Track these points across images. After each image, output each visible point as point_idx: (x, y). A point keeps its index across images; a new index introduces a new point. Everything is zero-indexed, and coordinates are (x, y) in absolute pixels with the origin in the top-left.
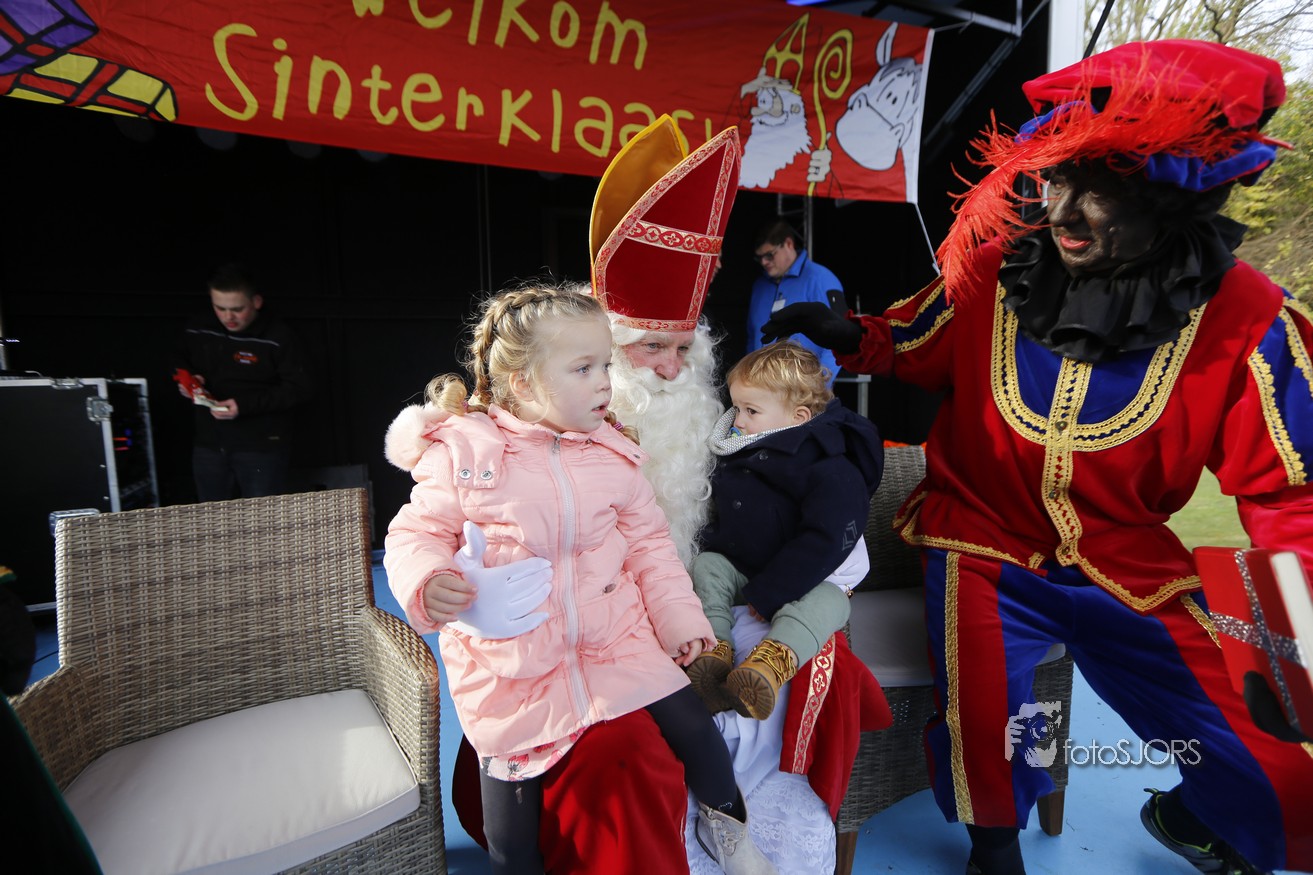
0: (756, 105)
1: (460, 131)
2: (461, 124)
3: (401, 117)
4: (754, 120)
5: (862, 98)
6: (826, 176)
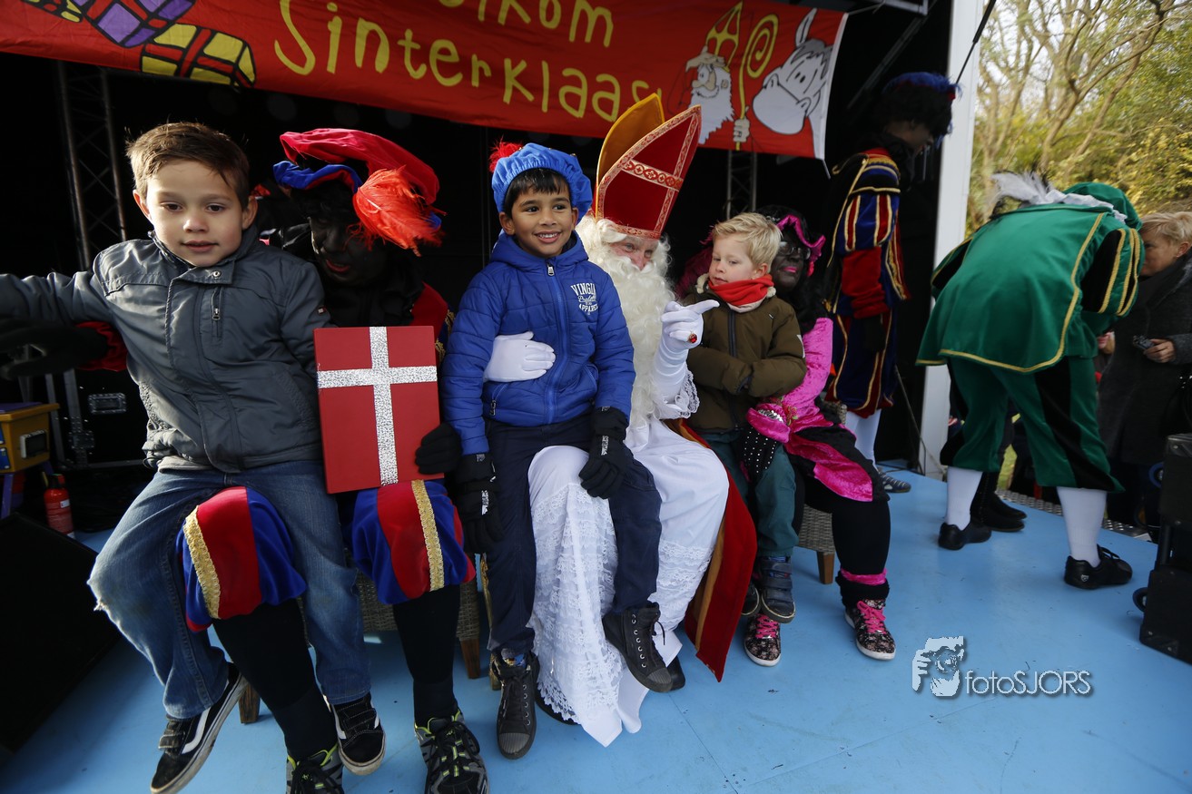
0: (697, 79)
1: (475, 88)
2: (476, 82)
3: (429, 72)
4: (693, 92)
5: (775, 79)
6: (747, 138)
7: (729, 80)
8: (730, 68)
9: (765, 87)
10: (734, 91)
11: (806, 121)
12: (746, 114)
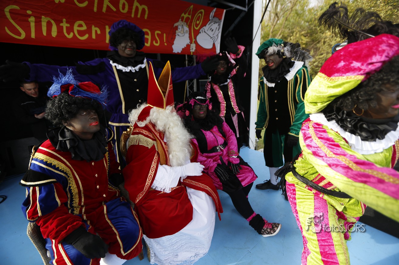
0: (177, 30)
1: (94, 39)
2: (94, 36)
3: (74, 35)
4: (176, 34)
5: (203, 30)
6: (195, 50)
7: (188, 30)
8: (188, 26)
9: (200, 33)
10: (190, 34)
11: (214, 45)
12: (194, 42)
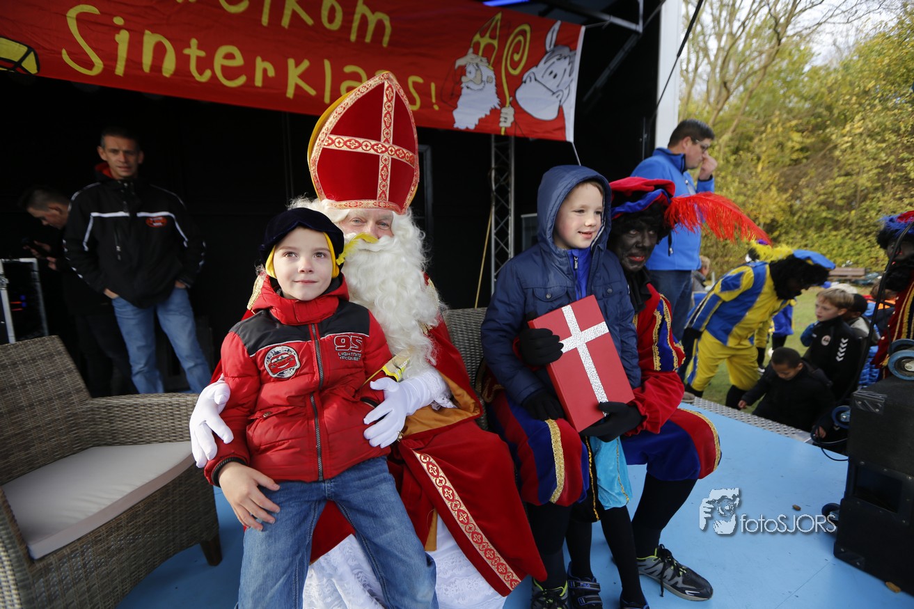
0: (465, 75)
1: (258, 88)
2: (259, 82)
3: (214, 76)
4: (463, 85)
5: (532, 75)
6: (512, 123)
7: (494, 77)
8: (492, 66)
9: (525, 82)
10: (499, 85)
11: (561, 110)
12: (510, 103)
